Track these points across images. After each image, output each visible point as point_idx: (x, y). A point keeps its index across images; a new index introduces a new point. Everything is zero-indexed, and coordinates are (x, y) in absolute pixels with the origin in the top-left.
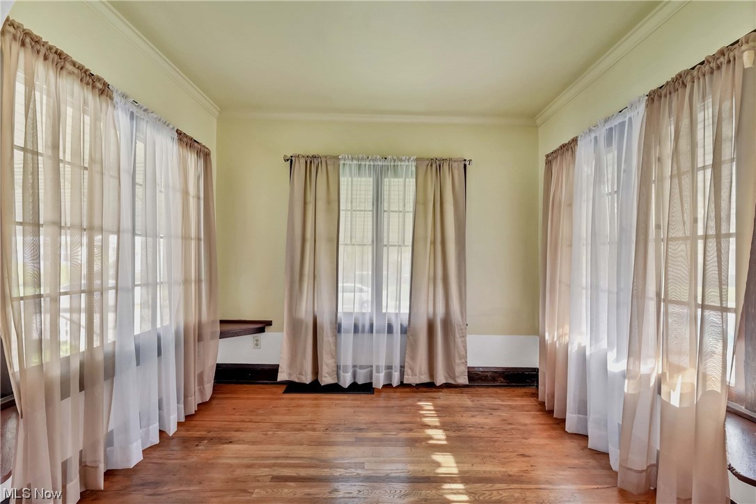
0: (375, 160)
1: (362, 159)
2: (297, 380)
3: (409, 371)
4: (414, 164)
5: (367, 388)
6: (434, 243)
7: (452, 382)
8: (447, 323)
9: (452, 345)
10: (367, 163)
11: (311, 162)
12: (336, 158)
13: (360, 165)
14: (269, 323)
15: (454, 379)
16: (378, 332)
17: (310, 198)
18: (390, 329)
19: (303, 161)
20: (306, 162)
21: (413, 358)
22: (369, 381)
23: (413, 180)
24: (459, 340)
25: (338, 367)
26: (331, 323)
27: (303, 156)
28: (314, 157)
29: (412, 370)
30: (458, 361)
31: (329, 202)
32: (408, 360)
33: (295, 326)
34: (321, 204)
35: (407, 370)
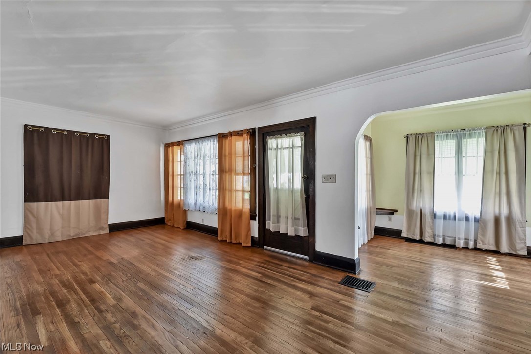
0: (457, 131)
1: (449, 132)
2: (411, 238)
3: (481, 242)
4: (484, 131)
5: (453, 247)
6: (499, 173)
7: (514, 253)
8: (510, 219)
9: (513, 232)
10: (452, 134)
11: (418, 137)
12: (433, 133)
13: (447, 136)
14: (396, 211)
15: (515, 251)
16: (459, 220)
17: (418, 153)
18: (467, 219)
19: (414, 137)
20: (416, 137)
21: (484, 235)
22: (453, 244)
23: (484, 139)
24: (519, 229)
25: (434, 235)
26: (430, 213)
27: (414, 134)
28: (420, 134)
29: (483, 241)
30: (518, 241)
31: (428, 155)
32: (479, 236)
33: (410, 213)
34: (424, 156)
35: (479, 241)
